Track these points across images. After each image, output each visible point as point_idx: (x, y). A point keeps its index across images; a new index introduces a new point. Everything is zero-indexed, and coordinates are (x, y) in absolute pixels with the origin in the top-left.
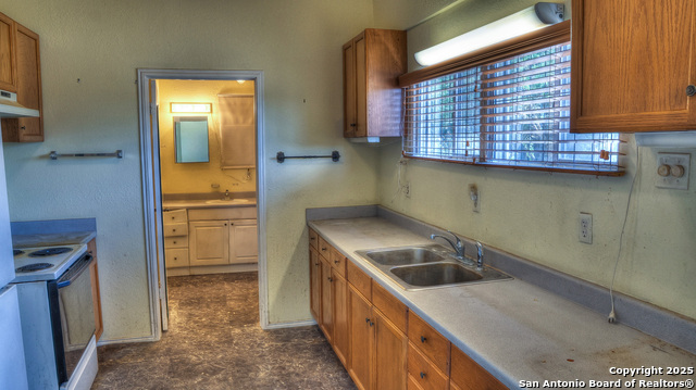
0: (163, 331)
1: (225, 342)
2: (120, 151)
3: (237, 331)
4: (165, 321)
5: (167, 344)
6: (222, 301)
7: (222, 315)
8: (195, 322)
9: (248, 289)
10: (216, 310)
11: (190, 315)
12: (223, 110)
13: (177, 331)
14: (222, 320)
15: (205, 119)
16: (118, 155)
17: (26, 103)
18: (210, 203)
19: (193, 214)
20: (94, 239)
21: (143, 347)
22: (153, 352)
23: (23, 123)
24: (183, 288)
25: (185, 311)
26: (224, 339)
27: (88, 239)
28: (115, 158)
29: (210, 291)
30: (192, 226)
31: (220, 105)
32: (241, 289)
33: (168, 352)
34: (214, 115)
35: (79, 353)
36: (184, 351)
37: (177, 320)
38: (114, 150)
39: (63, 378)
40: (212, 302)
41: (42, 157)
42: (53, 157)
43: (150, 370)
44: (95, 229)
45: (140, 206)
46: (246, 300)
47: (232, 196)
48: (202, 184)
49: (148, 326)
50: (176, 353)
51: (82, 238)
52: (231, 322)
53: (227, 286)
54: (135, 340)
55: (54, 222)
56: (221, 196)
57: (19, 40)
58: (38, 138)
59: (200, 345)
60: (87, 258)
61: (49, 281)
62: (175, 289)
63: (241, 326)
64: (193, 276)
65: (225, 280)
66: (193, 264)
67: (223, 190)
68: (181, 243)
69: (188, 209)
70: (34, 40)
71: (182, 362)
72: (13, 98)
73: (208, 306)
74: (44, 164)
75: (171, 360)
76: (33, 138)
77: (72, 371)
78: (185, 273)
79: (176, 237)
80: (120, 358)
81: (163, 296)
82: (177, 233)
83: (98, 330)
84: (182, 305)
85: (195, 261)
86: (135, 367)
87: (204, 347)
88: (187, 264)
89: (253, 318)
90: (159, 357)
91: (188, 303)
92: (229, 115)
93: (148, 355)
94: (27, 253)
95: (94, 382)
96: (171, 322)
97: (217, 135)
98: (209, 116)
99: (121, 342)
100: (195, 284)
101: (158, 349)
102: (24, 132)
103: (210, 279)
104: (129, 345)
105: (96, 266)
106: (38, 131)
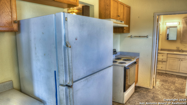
0: (153, 87)
1: (171, 96)
2: (147, 36)
3: (176, 94)
4: (154, 84)
5: (153, 91)
6: (174, 83)
7: (173, 87)
8: (164, 87)
9: (184, 82)
10: (171, 85)
11: (163, 84)
12: (183, 24)
13: (157, 88)
14: (172, 89)
15: (176, 27)
16: (147, 37)
17: (126, 24)
18: (175, 53)
19: (169, 56)
20: (138, 58)
21: (147, 89)
22: (149, 92)
23: (125, 28)
24: (162, 76)
25: (162, 83)
26: (171, 95)
27: (137, 58)
28: (146, 38)
29: (171, 79)
30: (168, 59)
31: (183, 22)
32: (181, 81)
33: (153, 93)
34: (180, 25)
35: (130, 86)
36: (158, 94)
37: (158, 85)
38: (146, 36)
39: (125, 91)
40: (170, 82)
41: (129, 37)
42: (131, 37)
43: (147, 96)
44: (139, 56)
45: (151, 51)
46: (182, 85)
47: (183, 51)
48: (173, 47)
49: (149, 84)
50: (155, 94)
51: (135, 58)
52: (175, 90)
53: (177, 79)
54: (145, 87)
55: (130, 53)
56: (179, 51)
57: (126, 8)
58: (128, 32)
59: (163, 94)
60: (135, 63)
61: (124, 67)
62: (160, 76)
63: (178, 92)
64: (166, 73)
65: (177, 77)
66: (166, 70)
67: (180, 49)
68: (164, 63)
69: (167, 54)
70: (129, 8)
71: (157, 97)
72: (123, 22)
73: (169, 83)
74: (129, 38)
75: (153, 95)
76: (127, 32)
77: (127, 90)
78: (164, 72)
79: (163, 61)
80: (140, 90)
81: (155, 77)
82: (163, 60)
83: (136, 82)
84: (161, 81)
85: (167, 69)
86: (143, 94)
87: (164, 95)
88: (165, 70)
89: (183, 91)
90: (150, 93)
91: (163, 81)
92: (185, 25)
93: (147, 92)
94: (122, 59)
95: (133, 94)
96: (156, 85)
97: (180, 32)
98: (178, 26)
99: (141, 86)
100: (166, 76)
101: (151, 91)
102: (125, 30)
103: (172, 75)
104: (143, 88)
105: (138, 65)
106: (128, 30)
